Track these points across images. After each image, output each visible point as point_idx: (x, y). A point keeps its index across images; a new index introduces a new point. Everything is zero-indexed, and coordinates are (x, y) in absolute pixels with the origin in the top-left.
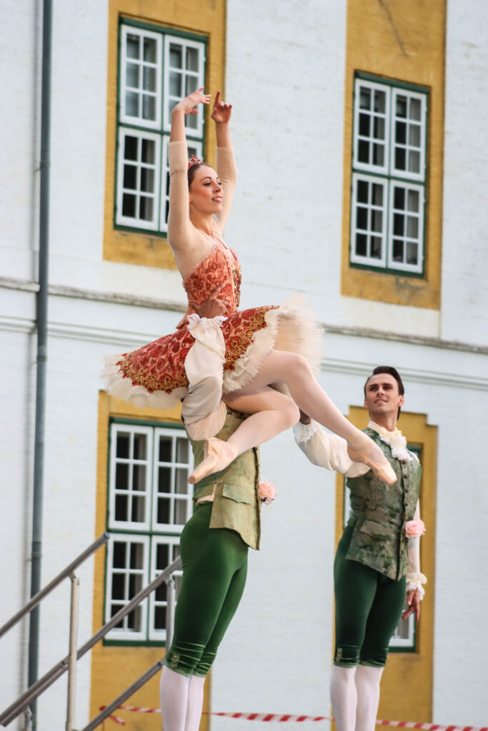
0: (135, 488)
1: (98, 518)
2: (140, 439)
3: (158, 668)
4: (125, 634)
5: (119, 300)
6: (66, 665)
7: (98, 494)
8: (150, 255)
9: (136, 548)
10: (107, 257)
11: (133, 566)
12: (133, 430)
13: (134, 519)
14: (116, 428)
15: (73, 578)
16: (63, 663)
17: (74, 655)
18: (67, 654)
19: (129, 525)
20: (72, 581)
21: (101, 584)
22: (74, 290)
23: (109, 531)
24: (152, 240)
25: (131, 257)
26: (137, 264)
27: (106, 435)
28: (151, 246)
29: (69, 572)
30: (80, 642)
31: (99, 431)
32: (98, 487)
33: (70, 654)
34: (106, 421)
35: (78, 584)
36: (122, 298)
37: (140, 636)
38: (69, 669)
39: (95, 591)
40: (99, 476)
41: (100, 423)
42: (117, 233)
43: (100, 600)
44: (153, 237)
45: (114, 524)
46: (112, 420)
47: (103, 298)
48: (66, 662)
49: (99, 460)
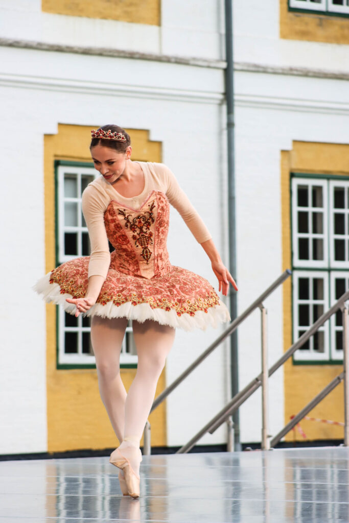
0: (315, 231)
1: (284, 258)
2: (317, 190)
3: (338, 381)
4: (310, 355)
5: (295, 72)
6: (260, 382)
7: (284, 238)
8: (320, 32)
9: (318, 282)
10: (284, 36)
11: (315, 298)
12: (310, 183)
13: (315, 258)
14: (296, 182)
15: (262, 308)
16: (257, 380)
17: (266, 374)
18: (259, 372)
19: (311, 263)
20: (262, 311)
21: (289, 314)
22: (255, 66)
23: (294, 269)
24: (320, 19)
25: (304, 35)
26: (309, 40)
27: (287, 188)
28: (320, 25)
29: (258, 304)
30: (271, 362)
31: (283, 184)
32: (283, 233)
33: (263, 372)
34: (287, 176)
35: (266, 313)
36: (297, 70)
37: (324, 356)
38: (262, 385)
39: (285, 320)
40: (284, 223)
41: (283, 178)
42: (291, 15)
43: (289, 327)
44: (322, 17)
45: (298, 263)
46: (292, 175)
47: (280, 71)
48: (259, 379)
49: (283, 209)
